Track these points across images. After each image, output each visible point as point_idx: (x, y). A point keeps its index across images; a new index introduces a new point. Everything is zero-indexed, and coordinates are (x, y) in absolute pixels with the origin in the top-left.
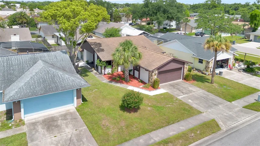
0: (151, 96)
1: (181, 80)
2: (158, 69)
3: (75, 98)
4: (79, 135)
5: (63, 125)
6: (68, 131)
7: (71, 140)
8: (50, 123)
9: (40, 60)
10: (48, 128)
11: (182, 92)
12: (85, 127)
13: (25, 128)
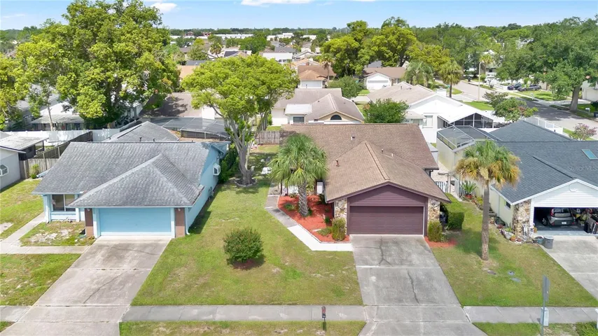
0: (311, 251)
1: (423, 236)
3: (173, 223)
4: (128, 278)
5: (130, 258)
6: (126, 267)
7: (114, 279)
8: (117, 252)
9: (160, 155)
10: (109, 257)
11: (383, 259)
12: (150, 270)
13: (87, 248)
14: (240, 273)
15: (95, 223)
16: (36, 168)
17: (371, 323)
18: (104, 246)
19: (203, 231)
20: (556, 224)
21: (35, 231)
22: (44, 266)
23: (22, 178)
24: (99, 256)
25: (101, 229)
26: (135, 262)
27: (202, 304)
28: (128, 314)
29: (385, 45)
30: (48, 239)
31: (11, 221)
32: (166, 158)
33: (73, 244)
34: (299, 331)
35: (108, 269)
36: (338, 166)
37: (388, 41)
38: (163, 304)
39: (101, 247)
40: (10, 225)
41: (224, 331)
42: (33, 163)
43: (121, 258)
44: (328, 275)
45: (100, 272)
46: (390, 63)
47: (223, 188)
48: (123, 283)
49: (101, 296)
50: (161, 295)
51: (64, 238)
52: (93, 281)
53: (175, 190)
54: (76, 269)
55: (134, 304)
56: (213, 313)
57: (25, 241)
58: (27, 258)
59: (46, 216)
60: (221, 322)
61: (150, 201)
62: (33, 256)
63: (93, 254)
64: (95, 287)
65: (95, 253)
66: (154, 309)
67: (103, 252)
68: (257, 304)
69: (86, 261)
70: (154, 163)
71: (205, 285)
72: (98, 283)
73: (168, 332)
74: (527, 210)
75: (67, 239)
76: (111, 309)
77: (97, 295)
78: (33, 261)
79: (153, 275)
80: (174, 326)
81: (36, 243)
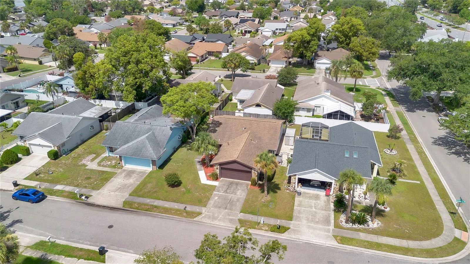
0: (201, 183)
1: (250, 182)
2: (220, 164)
3: (151, 165)
4: (131, 185)
5: (133, 177)
6: (131, 181)
7: (126, 185)
8: (130, 173)
9: (151, 132)
10: (127, 175)
11: (226, 191)
12: (139, 183)
13: (120, 170)
14: (170, 189)
15: (123, 161)
16: (107, 126)
17: (204, 214)
18: (126, 170)
19: (164, 168)
20: (312, 185)
21: (103, 160)
22: (104, 176)
23: (101, 130)
24: (123, 175)
25: (125, 163)
26: (135, 179)
27: (152, 198)
28: (128, 198)
29: (340, 32)
30: (107, 164)
31: (95, 154)
32: (153, 134)
33: (115, 168)
34: (178, 213)
35: (125, 180)
36: (229, 145)
37: (343, 29)
38: (139, 196)
39: (125, 170)
40: (95, 155)
41: (154, 209)
42: (105, 124)
43: (130, 176)
44: (201, 194)
45: (122, 181)
46: (343, 45)
47: (183, 146)
48: (129, 187)
49: (120, 191)
50: (139, 193)
51: (113, 165)
52: (119, 184)
53: (152, 151)
54: (115, 179)
55: (130, 195)
56: (154, 202)
57: (99, 164)
58: (99, 172)
59: (107, 154)
60: (155, 206)
61: (142, 155)
62: (101, 171)
63: (121, 173)
64: (119, 187)
65: (122, 173)
66: (136, 198)
67: (125, 173)
68: (169, 201)
69: (118, 176)
70: (147, 137)
71: (155, 192)
72: (120, 185)
73: (137, 206)
74: (295, 178)
75: (114, 165)
76: (122, 196)
77: (119, 190)
78: (101, 173)
79: (139, 185)
80: (140, 204)
81: (103, 166)
